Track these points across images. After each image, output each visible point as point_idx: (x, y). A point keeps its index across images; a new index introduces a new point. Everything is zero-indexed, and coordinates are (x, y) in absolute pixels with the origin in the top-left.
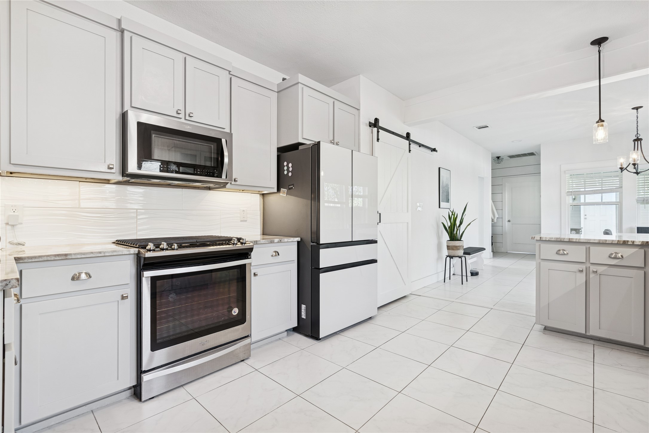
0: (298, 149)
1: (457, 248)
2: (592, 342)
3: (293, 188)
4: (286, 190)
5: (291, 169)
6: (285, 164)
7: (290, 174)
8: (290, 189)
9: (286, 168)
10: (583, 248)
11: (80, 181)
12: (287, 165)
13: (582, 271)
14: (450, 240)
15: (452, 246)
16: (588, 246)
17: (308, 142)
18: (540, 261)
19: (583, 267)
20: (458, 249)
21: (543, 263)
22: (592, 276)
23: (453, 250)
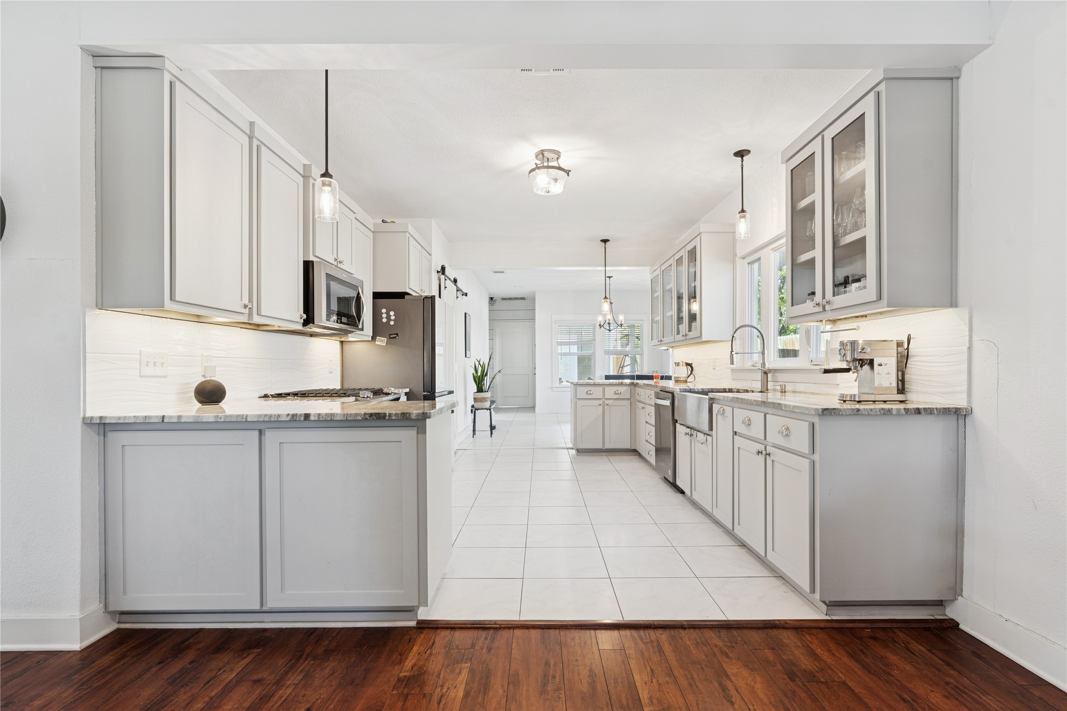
0: (404, 298)
1: (483, 400)
2: (605, 454)
3: (397, 337)
4: (386, 339)
5: (393, 318)
6: (384, 311)
7: (392, 323)
8: (390, 338)
9: (384, 316)
10: (601, 388)
11: (241, 328)
12: (388, 313)
13: (600, 405)
14: (477, 392)
15: (480, 398)
16: (604, 387)
17: (414, 294)
18: (576, 400)
19: (600, 402)
20: (486, 401)
21: (578, 402)
22: (606, 407)
23: (482, 402)
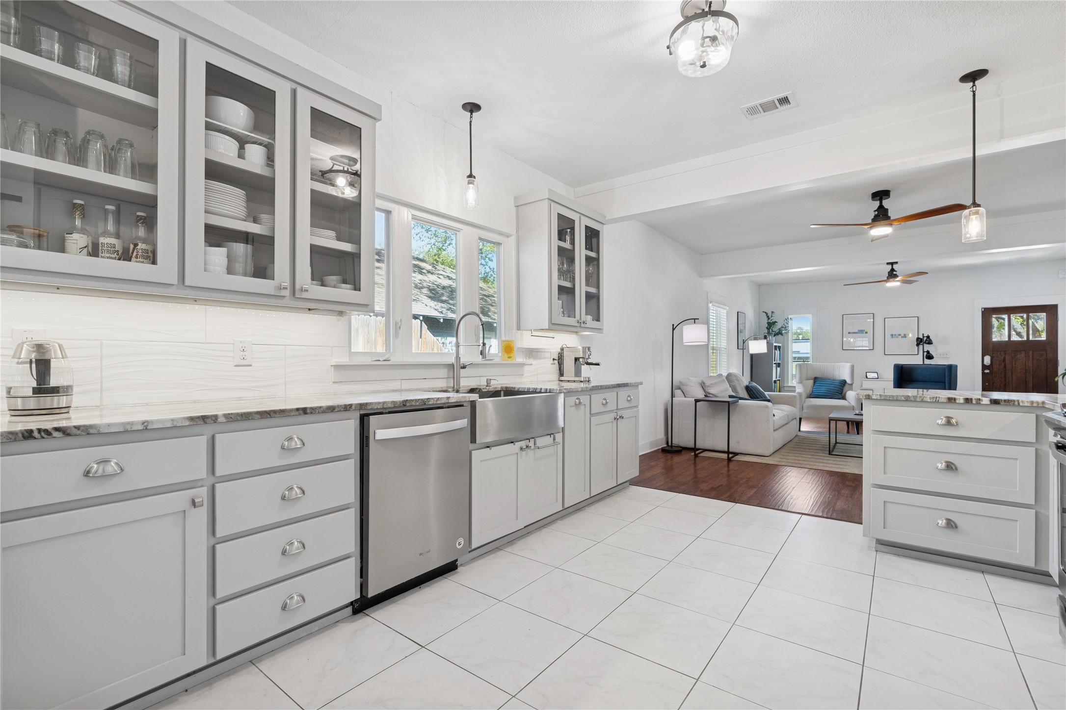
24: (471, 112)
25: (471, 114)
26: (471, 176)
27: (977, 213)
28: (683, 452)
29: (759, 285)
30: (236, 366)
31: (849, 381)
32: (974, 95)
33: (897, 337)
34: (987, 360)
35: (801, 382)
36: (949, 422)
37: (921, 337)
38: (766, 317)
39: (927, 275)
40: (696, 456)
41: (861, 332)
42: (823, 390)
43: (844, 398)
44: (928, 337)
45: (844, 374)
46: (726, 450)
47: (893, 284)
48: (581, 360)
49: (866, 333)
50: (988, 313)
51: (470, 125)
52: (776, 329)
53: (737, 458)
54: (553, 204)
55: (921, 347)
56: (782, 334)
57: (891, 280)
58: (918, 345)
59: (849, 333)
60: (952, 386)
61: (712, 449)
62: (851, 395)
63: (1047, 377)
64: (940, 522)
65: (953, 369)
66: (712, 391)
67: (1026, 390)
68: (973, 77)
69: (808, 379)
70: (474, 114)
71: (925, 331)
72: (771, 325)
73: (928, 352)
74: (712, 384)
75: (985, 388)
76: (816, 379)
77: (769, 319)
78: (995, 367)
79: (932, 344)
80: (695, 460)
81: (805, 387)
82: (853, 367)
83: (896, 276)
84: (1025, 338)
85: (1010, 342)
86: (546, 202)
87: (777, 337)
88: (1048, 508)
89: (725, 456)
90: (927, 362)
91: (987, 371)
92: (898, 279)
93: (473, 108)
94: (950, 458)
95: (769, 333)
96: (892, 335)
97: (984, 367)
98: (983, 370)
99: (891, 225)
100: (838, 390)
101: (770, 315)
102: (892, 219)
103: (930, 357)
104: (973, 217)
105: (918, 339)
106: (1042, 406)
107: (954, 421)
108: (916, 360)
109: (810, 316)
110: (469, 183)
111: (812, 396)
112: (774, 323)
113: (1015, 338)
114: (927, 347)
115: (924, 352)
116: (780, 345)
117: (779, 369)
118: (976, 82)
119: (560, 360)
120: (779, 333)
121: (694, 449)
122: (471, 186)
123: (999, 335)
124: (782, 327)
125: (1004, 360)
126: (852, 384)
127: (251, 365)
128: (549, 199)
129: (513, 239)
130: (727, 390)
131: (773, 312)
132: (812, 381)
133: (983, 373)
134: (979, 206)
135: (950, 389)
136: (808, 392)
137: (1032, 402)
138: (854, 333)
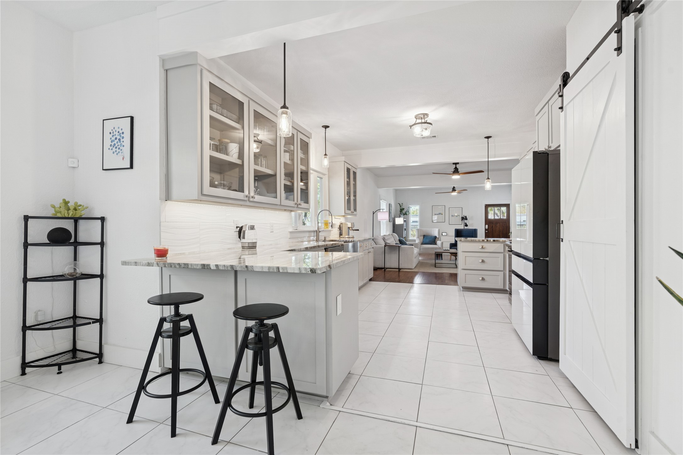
24: (326, 128)
25: (326, 129)
26: (326, 155)
27: (489, 181)
28: (378, 270)
29: (396, 190)
30: (271, 232)
31: (437, 237)
32: (488, 143)
33: (454, 217)
34: (487, 226)
35: (418, 237)
36: (482, 248)
37: (463, 216)
38: (399, 206)
39: (467, 191)
40: (385, 270)
41: (440, 214)
42: (427, 241)
43: (436, 244)
44: (466, 217)
45: (436, 233)
46: (398, 268)
47: (454, 194)
48: (350, 228)
49: (442, 214)
50: (487, 206)
51: (325, 134)
52: (404, 212)
53: (401, 270)
54: (345, 163)
55: (463, 221)
56: (407, 215)
57: (454, 192)
58: (462, 220)
59: (435, 214)
60: (476, 236)
61: (390, 267)
62: (439, 242)
63: (506, 234)
64: (480, 279)
65: (476, 230)
66: (388, 242)
67: (500, 237)
68: (488, 138)
69: (421, 236)
70: (327, 129)
71: (465, 214)
72: (402, 210)
73: (466, 223)
74: (388, 239)
75: (485, 237)
76: (424, 236)
77: (401, 207)
78: (489, 229)
79: (467, 219)
80: (384, 272)
81: (420, 239)
82: (439, 230)
83: (455, 190)
84: (499, 218)
85: (495, 220)
86: (343, 162)
87: (404, 216)
88: (506, 271)
89: (398, 270)
90: (466, 228)
91: (487, 231)
92: (456, 192)
93: (326, 127)
94: (483, 259)
95: (401, 214)
96: (452, 216)
97: (486, 230)
98: (485, 231)
99: (459, 175)
100: (433, 240)
101: (401, 205)
102: (460, 172)
103: (466, 225)
104: (488, 182)
105: (462, 217)
106: (505, 242)
107: (484, 247)
108: (461, 227)
109: (419, 206)
110: (325, 158)
111: (422, 244)
112: (403, 209)
113: (496, 218)
114: (466, 221)
115: (464, 223)
116: (406, 220)
117: (405, 231)
118: (489, 139)
119: (340, 228)
120: (405, 214)
121: (384, 268)
122: (326, 159)
123: (491, 216)
124: (407, 211)
125: (492, 227)
126: (439, 238)
127: (273, 232)
128: (344, 161)
129: (327, 176)
130: (393, 241)
131: (402, 204)
132: (422, 237)
133: (485, 232)
134: (489, 179)
135: (475, 237)
136: (421, 242)
137: (503, 240)
138: (437, 214)
